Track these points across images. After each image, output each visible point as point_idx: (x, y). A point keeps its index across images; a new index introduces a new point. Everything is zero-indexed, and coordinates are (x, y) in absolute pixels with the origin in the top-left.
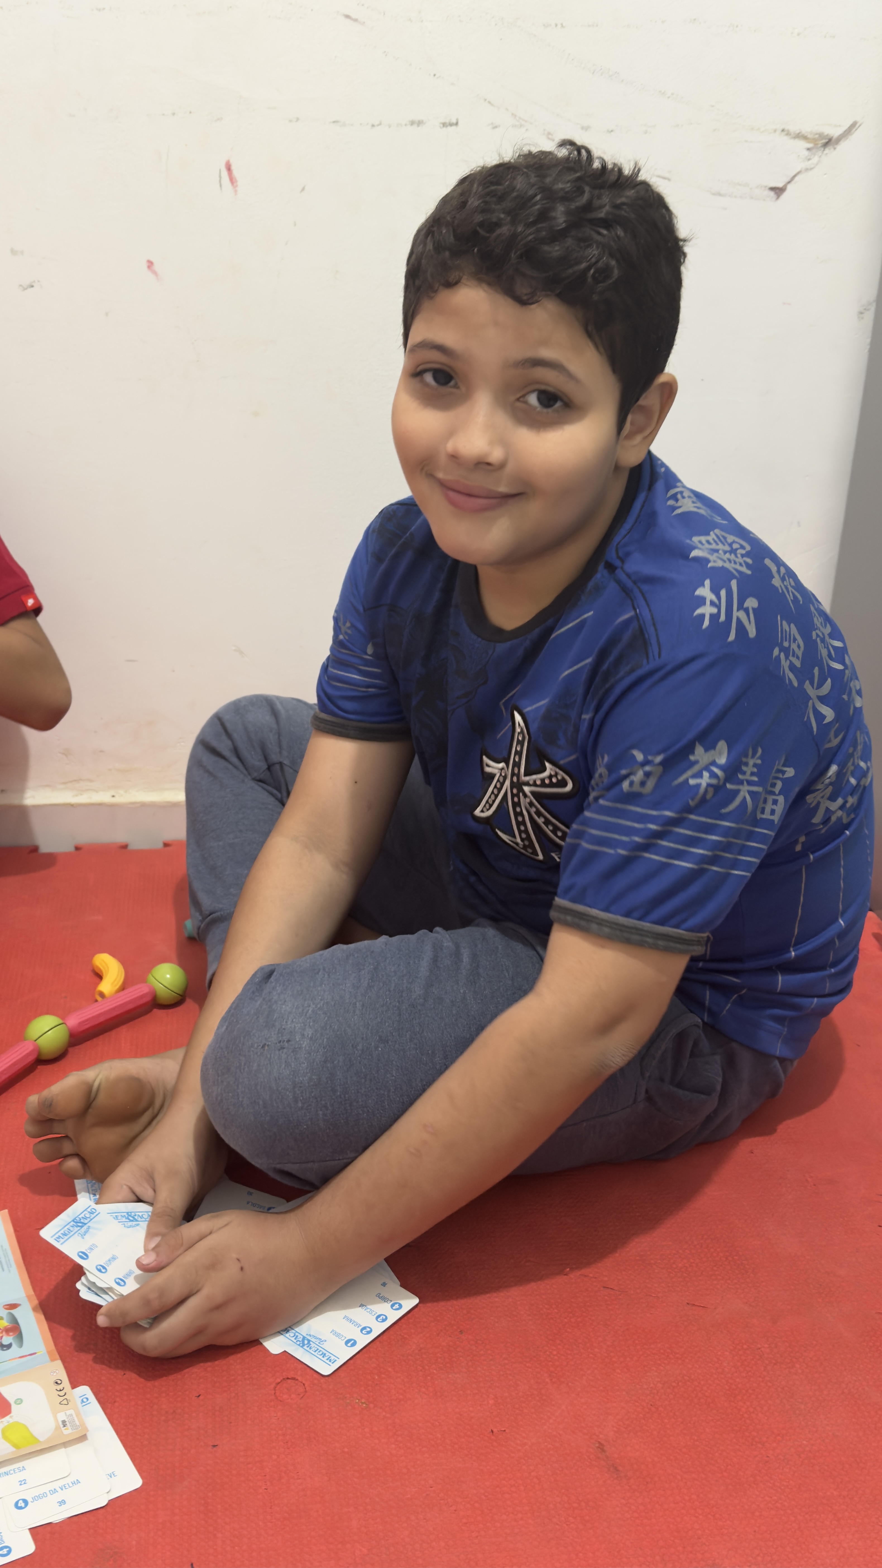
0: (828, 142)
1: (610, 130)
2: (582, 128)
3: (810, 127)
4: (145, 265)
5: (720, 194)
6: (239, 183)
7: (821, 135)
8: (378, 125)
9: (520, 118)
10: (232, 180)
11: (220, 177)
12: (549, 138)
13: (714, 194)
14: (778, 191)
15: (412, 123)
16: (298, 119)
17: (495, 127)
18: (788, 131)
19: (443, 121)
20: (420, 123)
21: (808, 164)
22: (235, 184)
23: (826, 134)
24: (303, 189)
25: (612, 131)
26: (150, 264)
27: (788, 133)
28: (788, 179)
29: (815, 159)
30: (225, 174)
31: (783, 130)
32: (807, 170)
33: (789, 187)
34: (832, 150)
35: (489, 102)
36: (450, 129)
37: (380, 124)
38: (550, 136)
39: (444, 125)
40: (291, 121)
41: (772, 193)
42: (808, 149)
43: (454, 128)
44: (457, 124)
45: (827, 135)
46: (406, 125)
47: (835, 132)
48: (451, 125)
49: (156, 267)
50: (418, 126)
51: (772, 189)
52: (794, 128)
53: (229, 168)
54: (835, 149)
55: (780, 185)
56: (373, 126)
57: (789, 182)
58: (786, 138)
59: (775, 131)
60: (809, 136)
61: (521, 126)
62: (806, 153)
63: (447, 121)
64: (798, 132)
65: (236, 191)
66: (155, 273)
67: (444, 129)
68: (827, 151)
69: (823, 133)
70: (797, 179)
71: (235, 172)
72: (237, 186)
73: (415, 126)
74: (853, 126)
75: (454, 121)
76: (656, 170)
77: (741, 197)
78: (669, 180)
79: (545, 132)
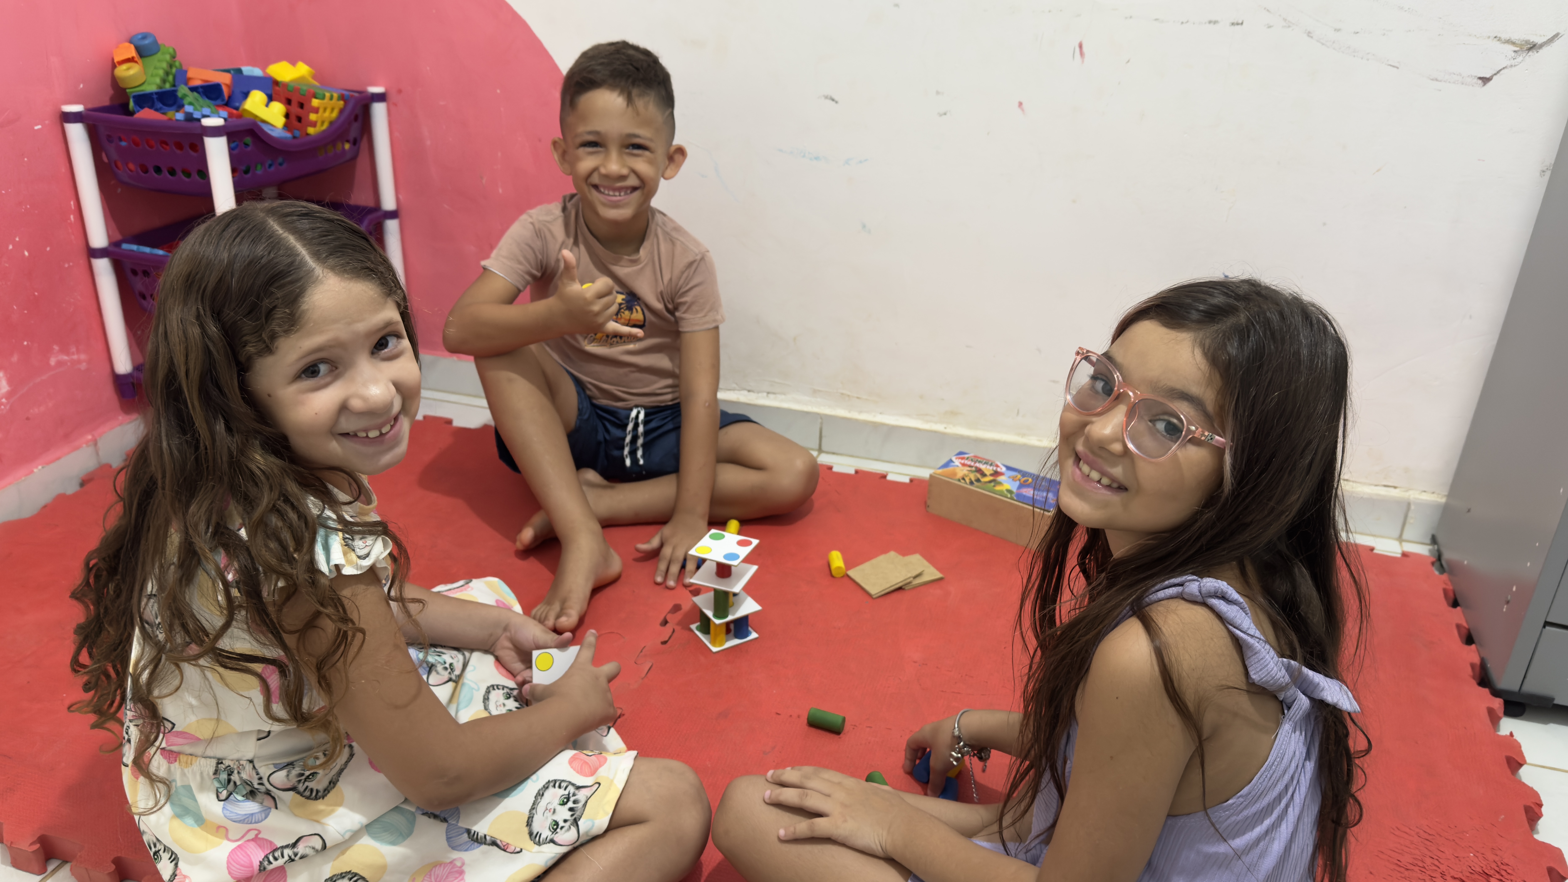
0: (1533, 47)
3: (1519, 35)
4: (1017, 104)
5: (1437, 80)
6: (1086, 56)
7: (1527, 42)
8: (1186, 23)
9: (1289, 21)
10: (1082, 54)
11: (1074, 52)
12: (1308, 36)
13: (1432, 80)
14: (1485, 80)
15: (1210, 22)
16: (1131, 17)
17: (1270, 27)
18: (1500, 38)
19: (1233, 21)
20: (1215, 22)
21: (1513, 62)
22: (1083, 57)
23: (1531, 41)
24: (1128, 61)
25: (1358, 33)
26: (1020, 104)
27: (1499, 39)
28: (1495, 72)
29: (1520, 59)
30: (1078, 49)
31: (1495, 37)
32: (1511, 66)
33: (1495, 77)
34: (1535, 53)
35: (1268, 10)
36: (1236, 26)
37: (1188, 22)
38: (1310, 35)
39: (1233, 24)
40: (1126, 18)
41: (1480, 82)
42: (1515, 51)
43: (1240, 26)
44: (1242, 24)
45: (1533, 42)
46: (1205, 23)
47: (1539, 40)
48: (1238, 24)
49: (1024, 105)
51: (1480, 78)
52: (1504, 36)
53: (1081, 46)
54: (1537, 52)
55: (1488, 76)
56: (1182, 23)
57: (1495, 74)
58: (1498, 42)
59: (1489, 37)
60: (1517, 42)
61: (1289, 27)
62: (1513, 54)
63: (1235, 22)
64: (1508, 38)
65: (1083, 62)
66: (1023, 110)
67: (1233, 27)
68: (1531, 53)
69: (1529, 41)
70: (1501, 72)
71: (1085, 49)
73: (1212, 25)
74: (1556, 36)
75: (1240, 22)
76: (1388, 60)
77: (1454, 83)
78: (1398, 68)
79: (1307, 32)
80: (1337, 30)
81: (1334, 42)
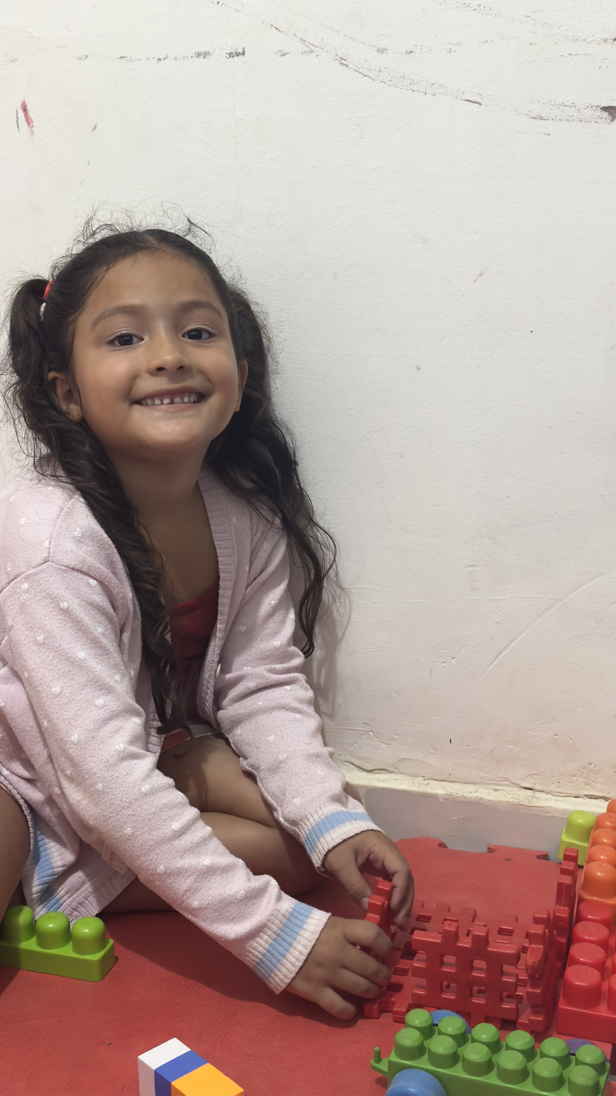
1: (409, 51)
2: (378, 51)
5: (540, 118)
6: (35, 123)
8: (164, 59)
9: (309, 43)
10: (28, 121)
11: (17, 118)
12: (342, 64)
13: (534, 118)
14: (613, 111)
15: (198, 55)
16: (87, 56)
17: (284, 55)
19: (230, 51)
20: (206, 55)
22: (31, 125)
24: (95, 128)
25: (411, 52)
30: (21, 114)
35: (276, 28)
36: (236, 58)
37: (166, 57)
38: (343, 61)
39: (231, 55)
41: (606, 114)
43: (241, 57)
44: (243, 53)
46: (192, 57)
48: (238, 54)
50: (205, 57)
51: (605, 109)
53: (25, 109)
55: (615, 104)
56: (159, 59)
59: (605, 40)
61: (311, 52)
63: (234, 51)
65: (32, 131)
67: (231, 59)
71: (31, 113)
72: (33, 126)
73: (201, 59)
75: (241, 51)
76: (463, 93)
77: (567, 120)
78: (480, 104)
79: (338, 58)
80: (382, 51)
81: (380, 71)
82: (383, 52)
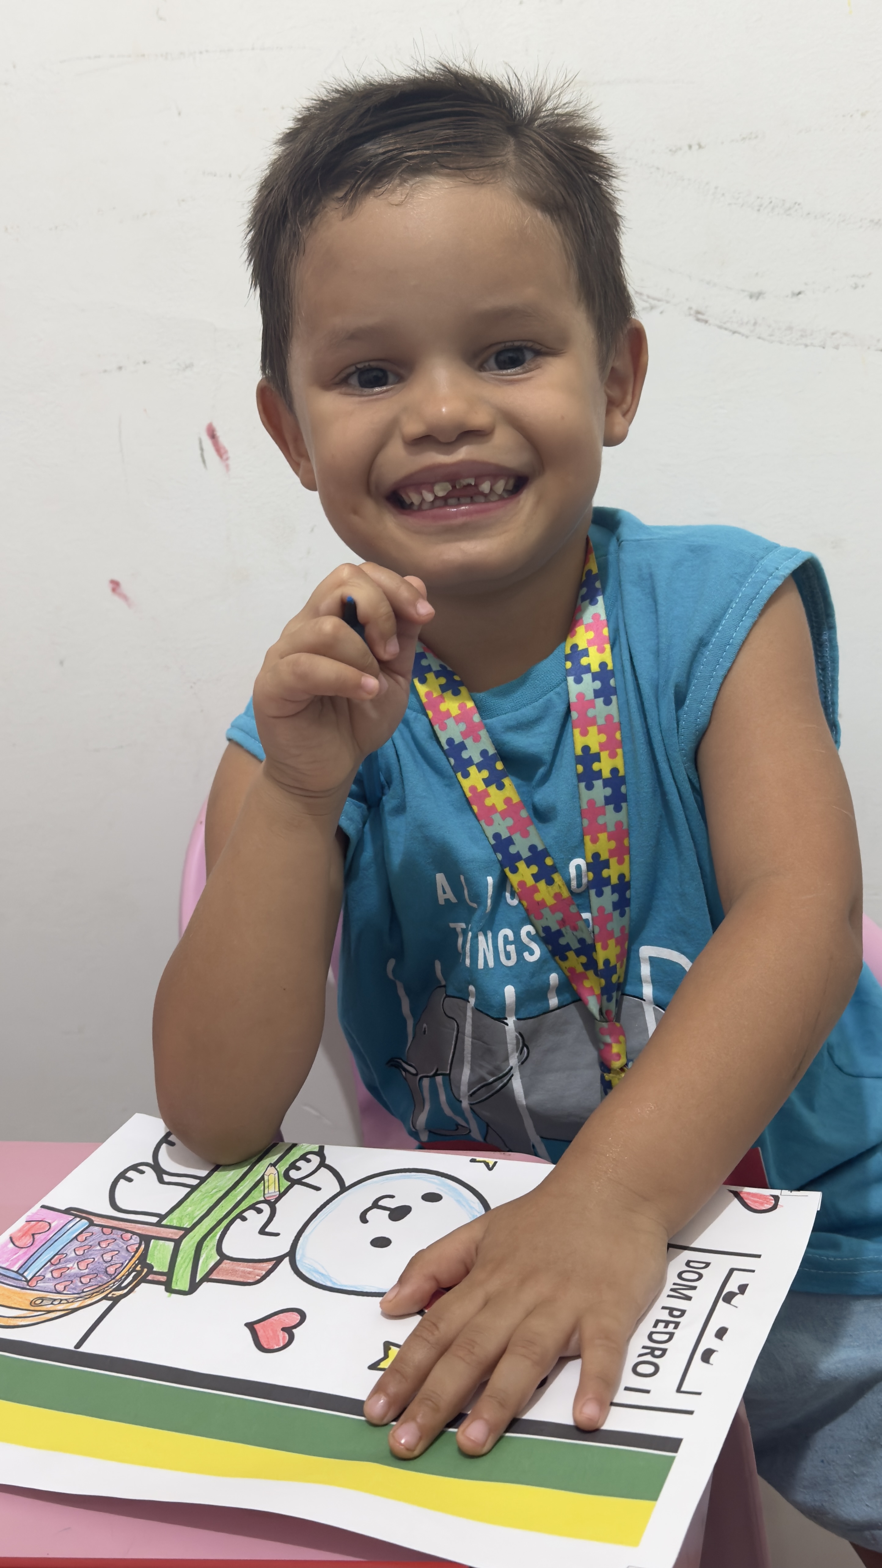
1: (797, 291)
2: (751, 297)
4: (108, 588)
6: (231, 454)
9: (648, 297)
10: (220, 451)
11: (202, 449)
12: (698, 320)
22: (225, 457)
26: (115, 585)
30: (208, 443)
38: (700, 316)
49: (125, 587)
53: (212, 434)
65: (227, 467)
66: (125, 597)
71: (223, 440)
72: (227, 459)
79: (692, 312)
80: (756, 296)
81: (755, 324)
82: (758, 298)
